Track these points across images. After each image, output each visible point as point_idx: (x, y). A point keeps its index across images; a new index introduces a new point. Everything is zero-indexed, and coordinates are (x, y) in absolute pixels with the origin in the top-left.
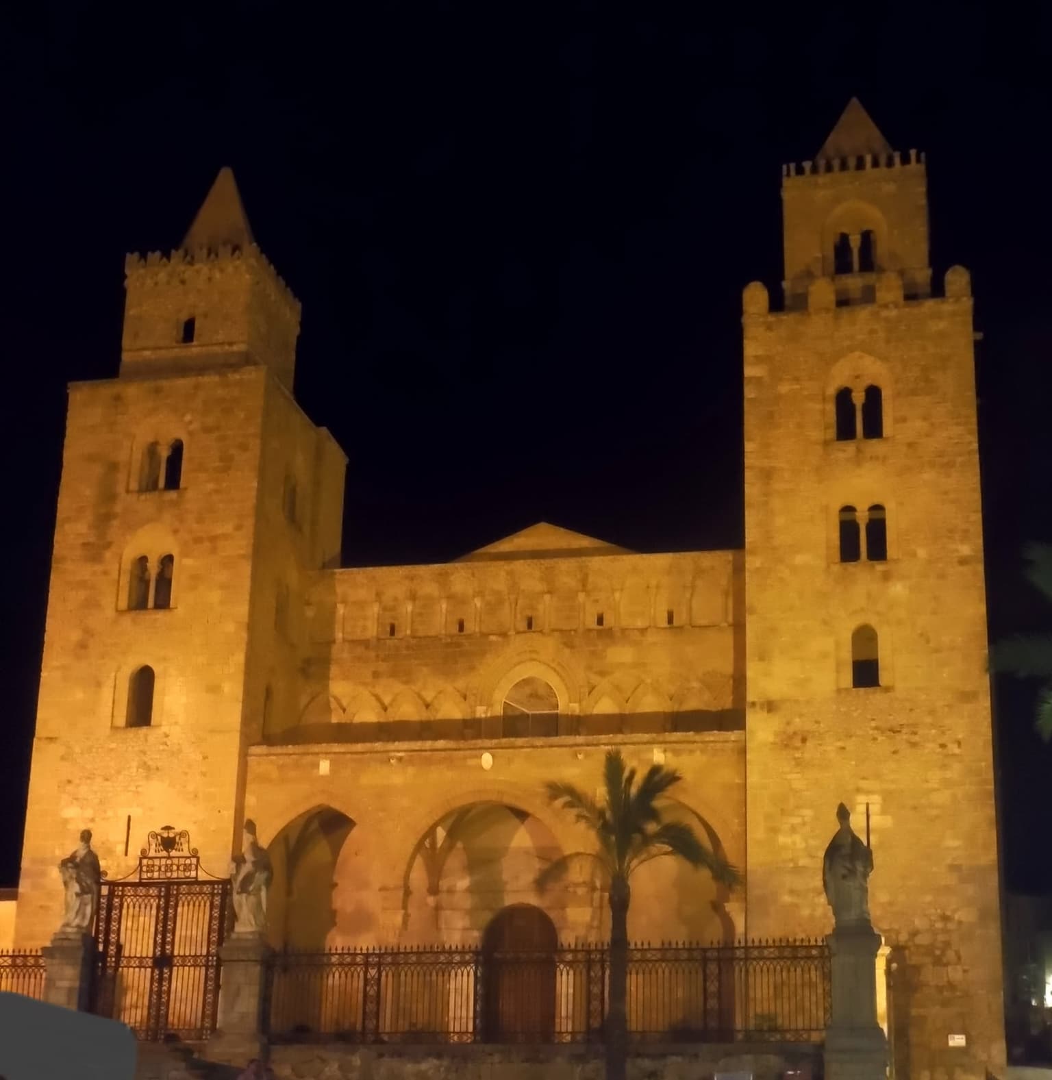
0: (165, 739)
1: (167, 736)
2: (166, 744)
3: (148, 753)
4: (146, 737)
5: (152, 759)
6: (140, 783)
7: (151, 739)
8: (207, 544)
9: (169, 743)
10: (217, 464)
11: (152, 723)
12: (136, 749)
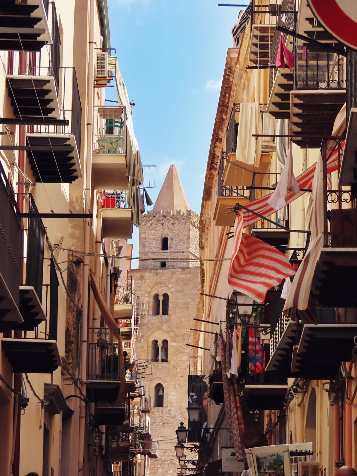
0: (169, 412)
1: (170, 411)
2: (170, 414)
3: (164, 417)
4: (162, 411)
5: (165, 419)
6: (161, 428)
7: (164, 411)
8: (181, 337)
9: (171, 413)
10: (183, 305)
11: (164, 405)
12: (159, 415)
